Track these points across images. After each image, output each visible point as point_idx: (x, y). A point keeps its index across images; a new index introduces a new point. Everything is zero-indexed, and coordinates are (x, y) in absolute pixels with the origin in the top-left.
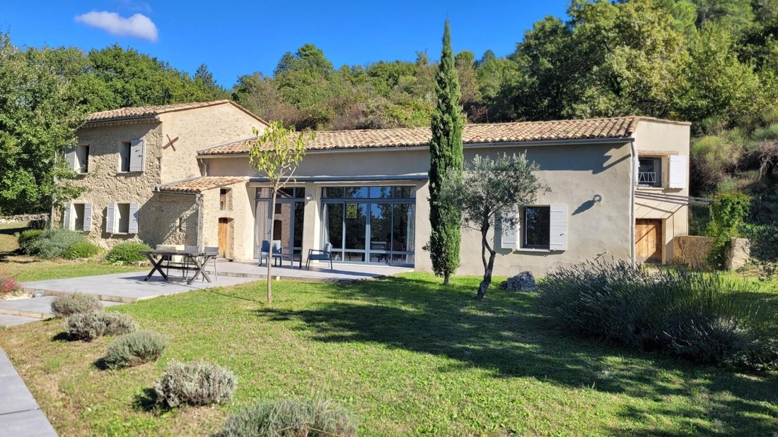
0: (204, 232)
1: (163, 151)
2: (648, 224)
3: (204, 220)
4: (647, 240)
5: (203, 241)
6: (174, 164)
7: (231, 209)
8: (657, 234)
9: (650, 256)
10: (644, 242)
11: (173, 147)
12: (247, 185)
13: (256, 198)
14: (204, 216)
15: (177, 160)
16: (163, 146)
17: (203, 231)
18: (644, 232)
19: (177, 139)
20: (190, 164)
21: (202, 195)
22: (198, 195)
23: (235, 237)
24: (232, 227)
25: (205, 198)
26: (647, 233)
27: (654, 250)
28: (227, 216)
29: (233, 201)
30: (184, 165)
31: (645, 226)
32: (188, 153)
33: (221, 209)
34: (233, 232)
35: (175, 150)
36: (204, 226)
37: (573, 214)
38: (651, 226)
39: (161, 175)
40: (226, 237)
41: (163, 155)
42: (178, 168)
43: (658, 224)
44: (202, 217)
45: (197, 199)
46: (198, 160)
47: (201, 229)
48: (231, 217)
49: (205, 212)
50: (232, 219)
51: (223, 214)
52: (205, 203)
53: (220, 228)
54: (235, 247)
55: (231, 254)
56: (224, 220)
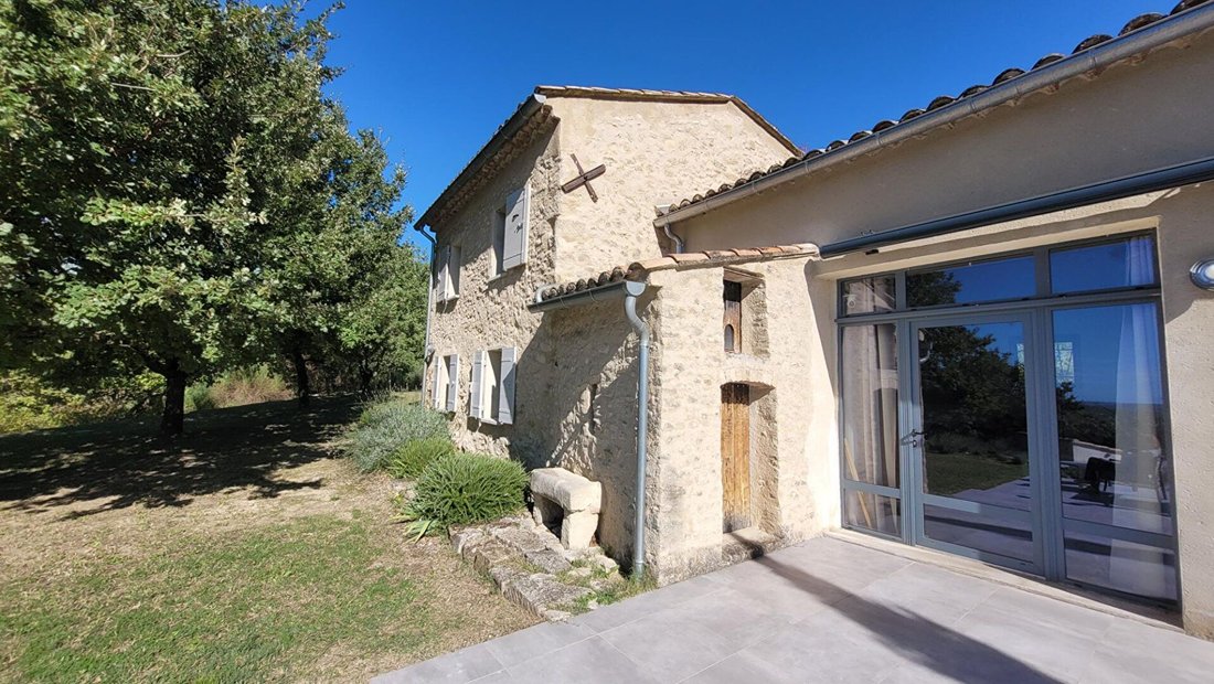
0: (664, 449)
1: (561, 196)
3: (664, 396)
5: (662, 481)
6: (592, 236)
7: (761, 351)
11: (590, 191)
12: (811, 270)
13: (839, 318)
14: (663, 377)
15: (602, 226)
16: (562, 183)
17: (662, 441)
19: (600, 171)
20: (639, 239)
21: (653, 292)
22: (636, 288)
23: (781, 454)
24: (770, 418)
25: (664, 304)
28: (753, 378)
29: (771, 324)
30: (622, 242)
32: (631, 211)
33: (729, 348)
34: (772, 435)
35: (595, 199)
36: (664, 422)
39: (557, 263)
40: (746, 452)
41: (563, 208)
42: (606, 247)
44: (657, 382)
45: (631, 303)
46: (659, 230)
47: (653, 429)
48: (766, 380)
49: (668, 358)
50: (766, 389)
51: (739, 369)
52: (667, 325)
53: (727, 421)
54: (784, 490)
55: (769, 519)
56: (737, 393)
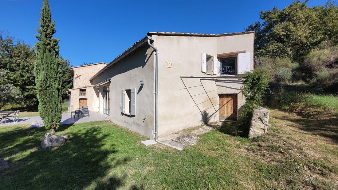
0: (71, 103)
2: (228, 97)
4: (227, 107)
6: (79, 83)
8: (233, 103)
9: (229, 116)
10: (226, 108)
12: (94, 88)
16: (75, 77)
18: (225, 102)
19: (81, 75)
25: (71, 93)
26: (228, 102)
27: (232, 112)
28: (84, 98)
30: (84, 83)
31: (226, 98)
35: (80, 79)
37: (137, 94)
38: (230, 98)
41: (75, 80)
43: (234, 97)
46: (90, 81)
48: (86, 98)
49: (72, 97)
51: (81, 97)
